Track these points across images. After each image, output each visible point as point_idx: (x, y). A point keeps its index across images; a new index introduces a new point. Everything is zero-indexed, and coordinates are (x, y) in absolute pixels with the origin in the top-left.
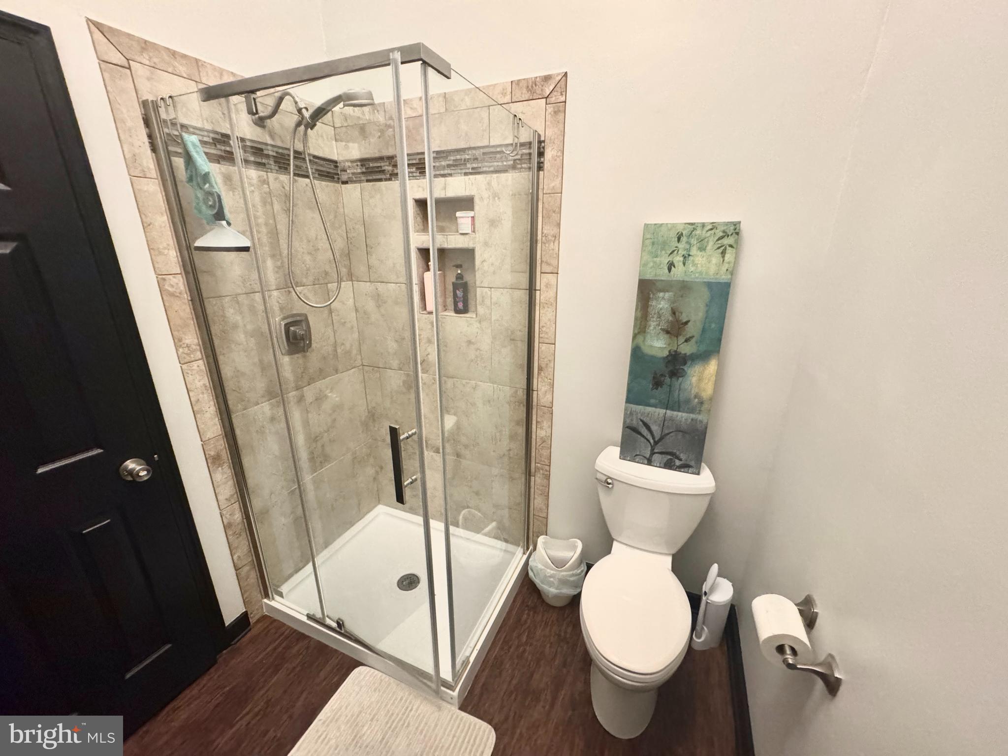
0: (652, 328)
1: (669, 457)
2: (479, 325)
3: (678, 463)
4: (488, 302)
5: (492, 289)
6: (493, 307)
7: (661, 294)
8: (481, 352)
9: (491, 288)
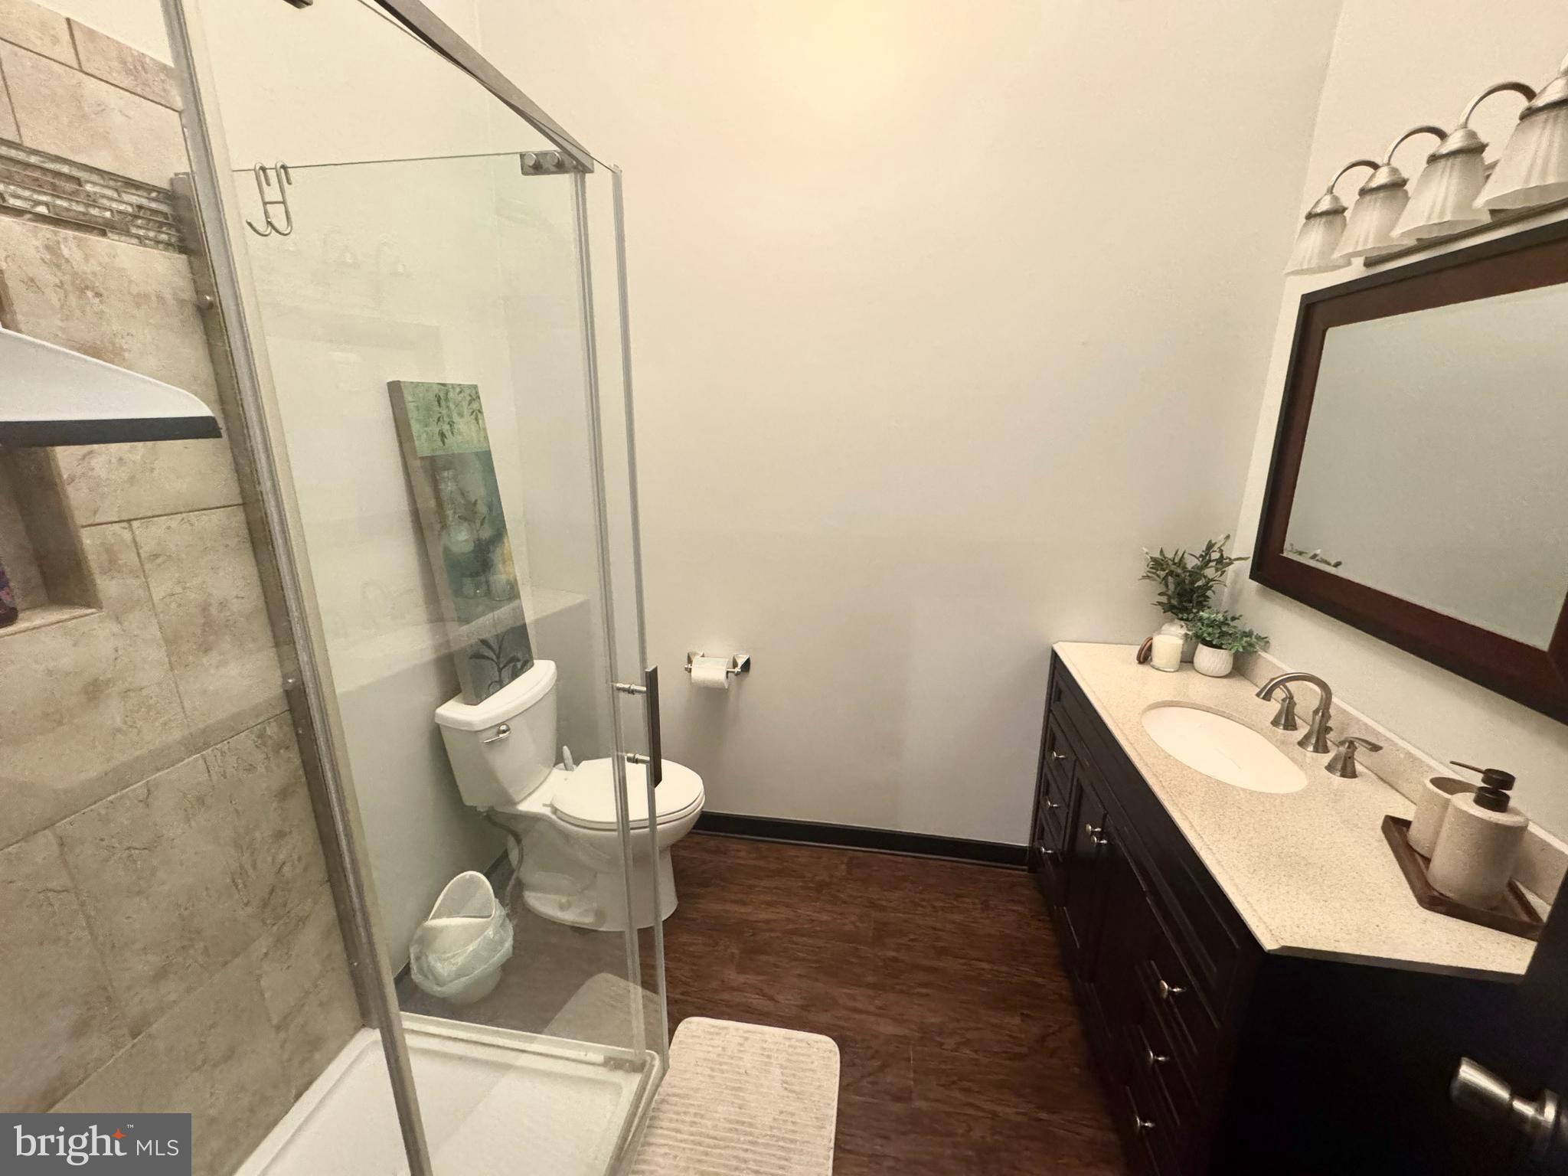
0: (451, 519)
1: (511, 665)
2: (115, 628)
3: (519, 665)
4: (129, 557)
5: (135, 524)
6: (147, 566)
7: (446, 474)
8: (145, 692)
9: (129, 521)
